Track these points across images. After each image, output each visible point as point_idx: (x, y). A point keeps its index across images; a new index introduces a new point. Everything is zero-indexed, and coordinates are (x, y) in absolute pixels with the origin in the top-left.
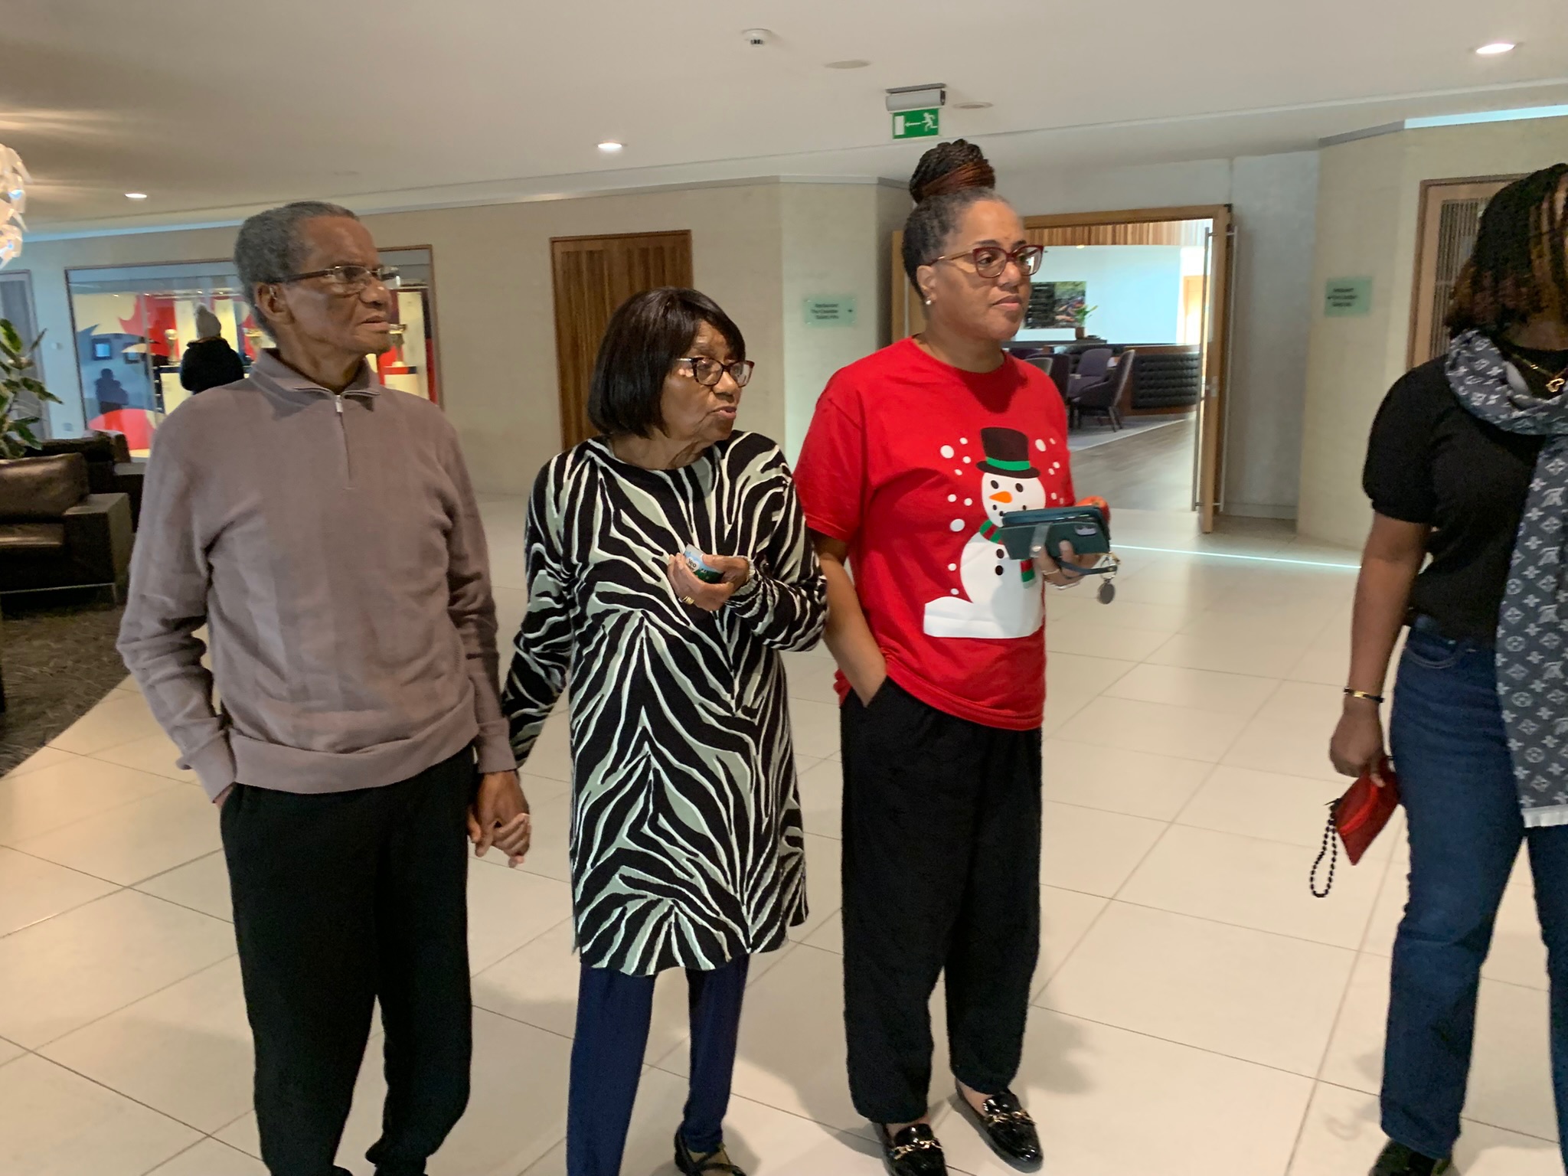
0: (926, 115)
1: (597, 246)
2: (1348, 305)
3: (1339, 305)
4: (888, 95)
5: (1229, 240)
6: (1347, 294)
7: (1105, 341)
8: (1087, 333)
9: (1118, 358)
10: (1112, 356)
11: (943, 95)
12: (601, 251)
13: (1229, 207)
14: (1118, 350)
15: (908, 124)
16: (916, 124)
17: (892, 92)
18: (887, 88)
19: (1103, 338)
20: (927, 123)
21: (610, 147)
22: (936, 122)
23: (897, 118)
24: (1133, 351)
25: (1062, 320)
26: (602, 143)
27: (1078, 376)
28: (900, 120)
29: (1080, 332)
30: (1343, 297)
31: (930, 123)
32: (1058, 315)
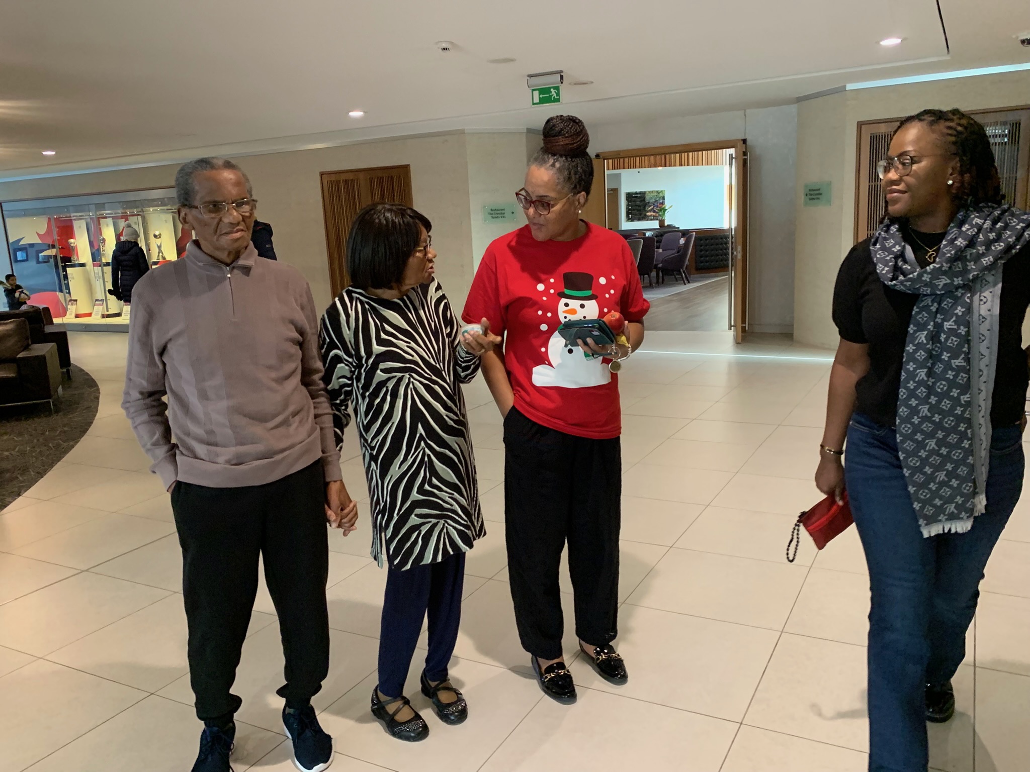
0: (552, 90)
1: (350, 176)
2: (818, 198)
3: (813, 199)
4: (529, 78)
5: (745, 161)
6: (817, 192)
7: (679, 228)
8: (666, 224)
9: (685, 238)
10: (682, 237)
11: (562, 77)
12: (353, 180)
13: (744, 141)
14: (685, 233)
15: (541, 96)
16: (547, 96)
17: (530, 76)
18: (528, 74)
19: (677, 226)
20: (553, 95)
21: (356, 114)
22: (558, 94)
23: (534, 92)
24: (694, 233)
25: (651, 216)
26: (352, 111)
27: (661, 250)
28: (536, 93)
29: (662, 223)
30: (815, 194)
31: (555, 95)
32: (648, 212)
